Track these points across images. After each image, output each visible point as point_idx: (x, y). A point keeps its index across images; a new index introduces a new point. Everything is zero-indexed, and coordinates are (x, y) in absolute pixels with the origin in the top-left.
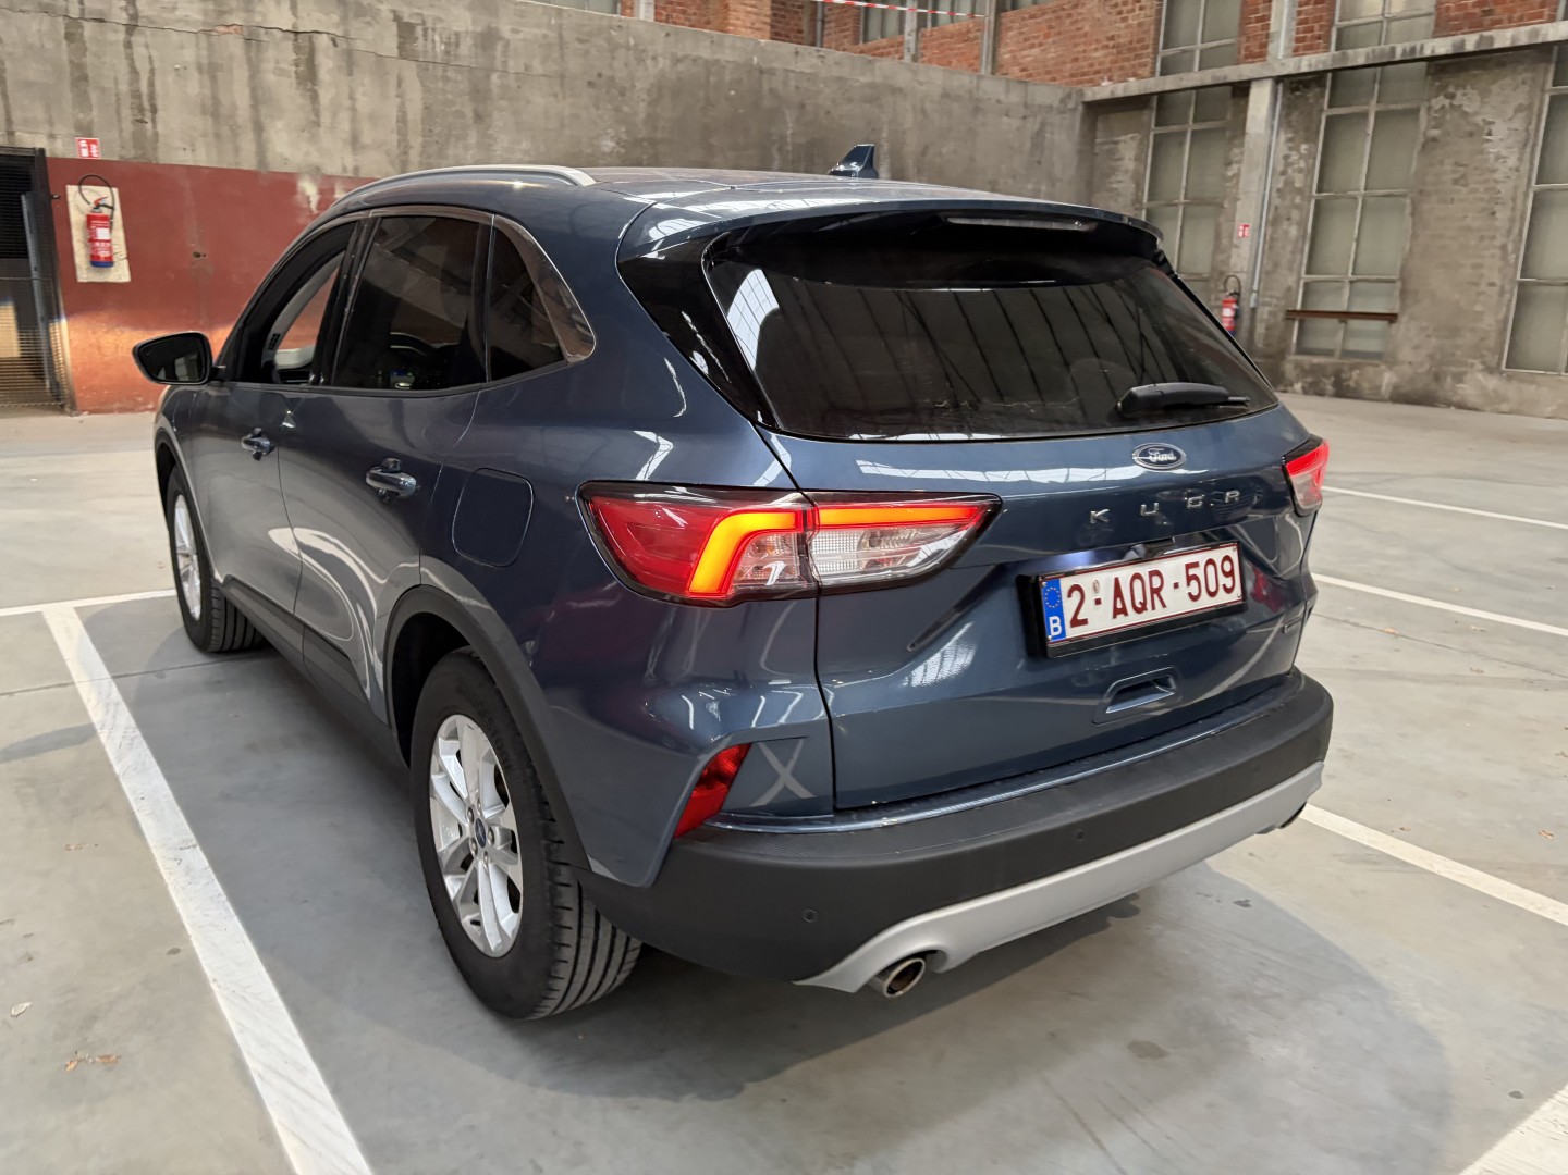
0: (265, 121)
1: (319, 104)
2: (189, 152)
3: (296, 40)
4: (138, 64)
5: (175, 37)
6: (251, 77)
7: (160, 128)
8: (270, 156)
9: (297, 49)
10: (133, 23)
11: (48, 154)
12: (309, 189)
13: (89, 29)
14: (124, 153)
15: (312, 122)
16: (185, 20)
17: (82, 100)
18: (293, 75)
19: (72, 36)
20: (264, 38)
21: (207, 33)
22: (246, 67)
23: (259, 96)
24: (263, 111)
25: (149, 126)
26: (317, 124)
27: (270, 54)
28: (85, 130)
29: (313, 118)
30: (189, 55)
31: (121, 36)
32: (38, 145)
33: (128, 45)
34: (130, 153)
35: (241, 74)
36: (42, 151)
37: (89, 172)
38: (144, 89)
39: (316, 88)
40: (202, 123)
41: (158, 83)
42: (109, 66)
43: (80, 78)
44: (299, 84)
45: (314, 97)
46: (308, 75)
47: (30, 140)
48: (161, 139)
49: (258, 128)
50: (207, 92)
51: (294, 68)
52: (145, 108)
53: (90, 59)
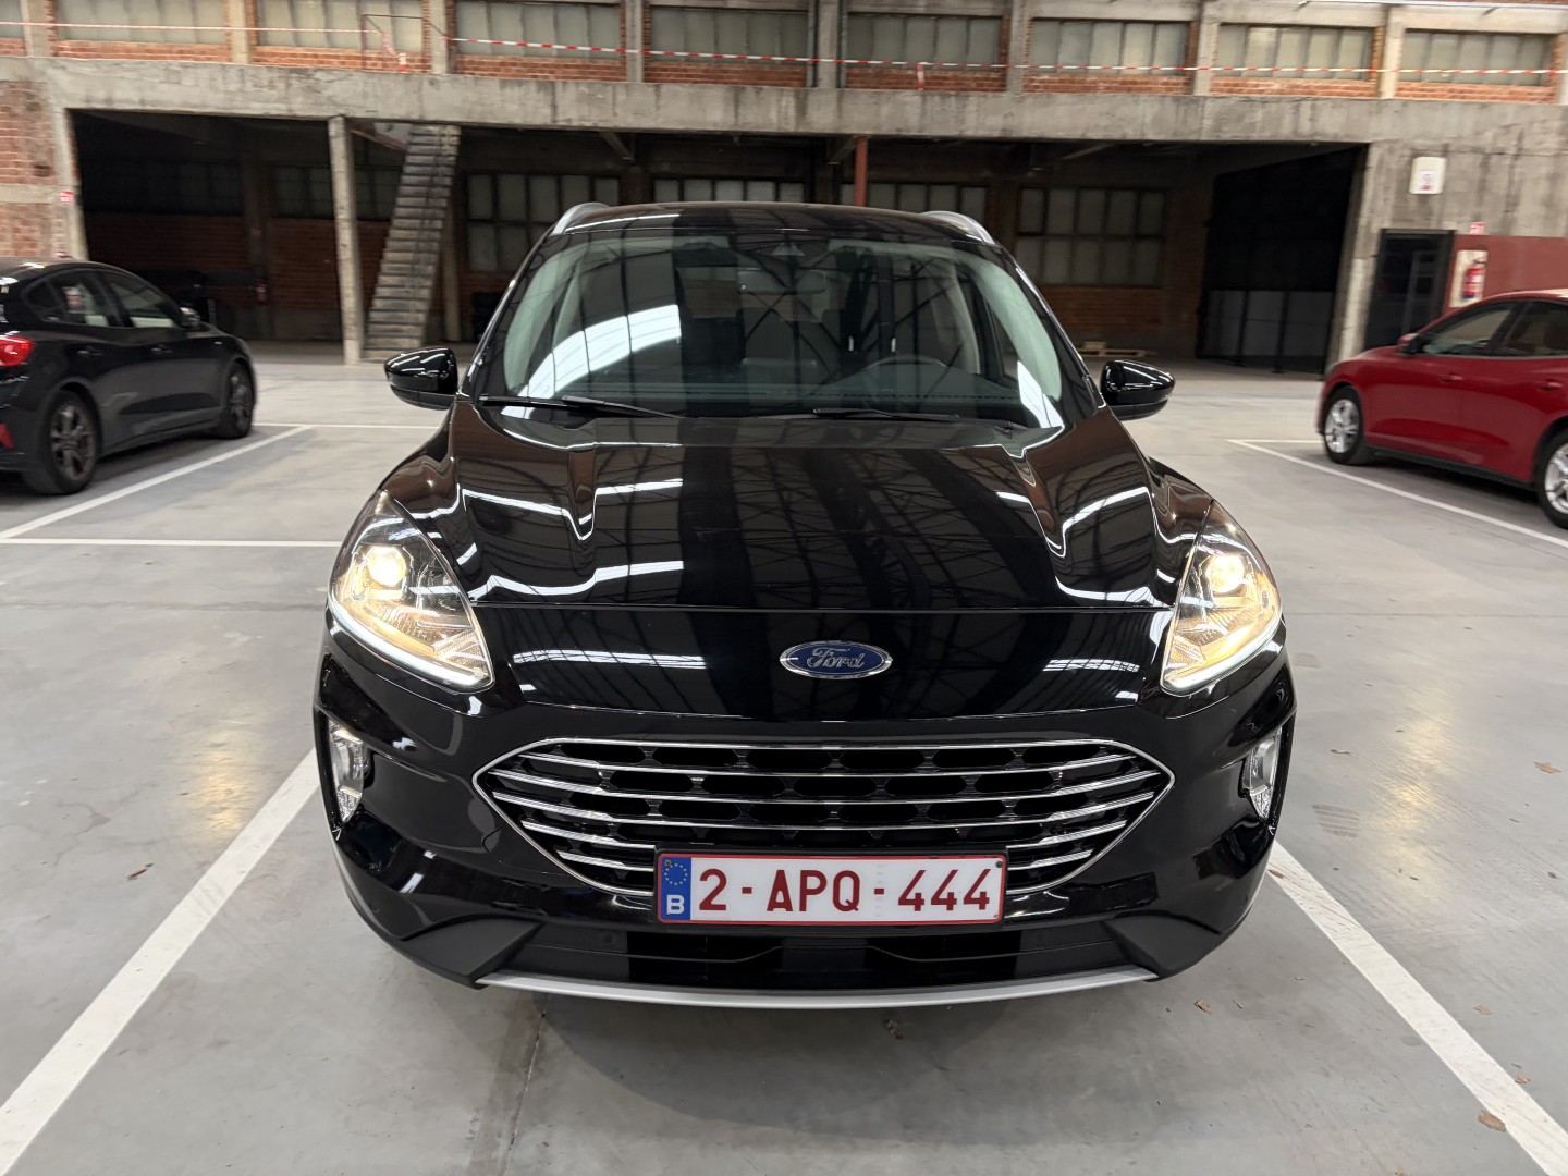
2: (1530, 228)
4: (1514, 178)
5: (1539, 159)
7: (1517, 215)
10: (1518, 153)
11: (1456, 233)
13: (1494, 159)
14: (1494, 230)
16: (1546, 149)
17: (1480, 202)
19: (1485, 165)
21: (1556, 156)
25: (1511, 214)
28: (1477, 218)
30: (1544, 170)
31: (1510, 162)
32: (1453, 228)
33: (1512, 167)
34: (1498, 230)
36: (1452, 233)
37: (1474, 243)
38: (1514, 192)
40: (1542, 210)
41: (1522, 188)
42: (1500, 182)
43: (1482, 187)
47: (1449, 225)
48: (1516, 221)
50: (1548, 191)
52: (1512, 203)
53: (1489, 177)
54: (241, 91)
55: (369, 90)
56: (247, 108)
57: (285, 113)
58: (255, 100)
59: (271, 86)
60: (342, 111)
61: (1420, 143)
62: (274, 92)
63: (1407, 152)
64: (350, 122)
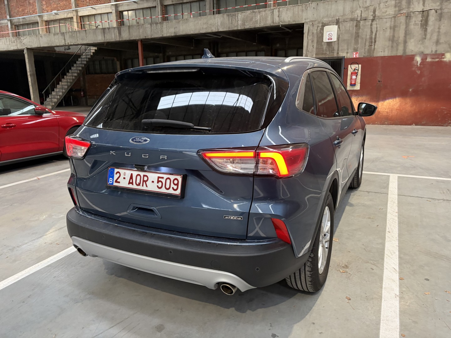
0: (408, 40)
1: (427, 32)
2: (383, 52)
3: (423, 14)
4: (373, 30)
5: (385, 20)
6: (406, 27)
7: (376, 47)
8: (407, 50)
9: (423, 16)
10: (374, 18)
11: (345, 58)
12: (418, 59)
13: (362, 22)
14: (365, 55)
15: (424, 38)
16: (389, 15)
17: (357, 42)
18: (420, 25)
19: (357, 26)
20: (412, 15)
21: (395, 17)
22: (405, 25)
23: (407, 33)
24: (408, 37)
25: (373, 47)
26: (425, 39)
27: (413, 20)
28: (356, 50)
29: (424, 37)
30: (388, 25)
31: (370, 23)
32: (343, 55)
33: (371, 25)
34: (366, 55)
35: (403, 27)
37: (355, 61)
38: (373, 37)
39: (427, 27)
40: (388, 43)
41: (377, 34)
42: (365, 32)
43: (357, 36)
44: (421, 27)
45: (426, 30)
46: (425, 24)
48: (376, 50)
49: (405, 42)
50: (392, 34)
51: (420, 22)
52: (373, 41)
53: (361, 31)
54: (9, 44)
55: (30, 40)
56: (11, 48)
57: (17, 49)
58: (12, 46)
59: (14, 42)
60: (26, 47)
61: (325, 20)
62: (15, 44)
63: (321, 25)
64: (28, 49)
